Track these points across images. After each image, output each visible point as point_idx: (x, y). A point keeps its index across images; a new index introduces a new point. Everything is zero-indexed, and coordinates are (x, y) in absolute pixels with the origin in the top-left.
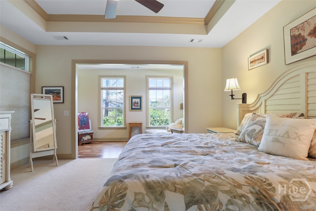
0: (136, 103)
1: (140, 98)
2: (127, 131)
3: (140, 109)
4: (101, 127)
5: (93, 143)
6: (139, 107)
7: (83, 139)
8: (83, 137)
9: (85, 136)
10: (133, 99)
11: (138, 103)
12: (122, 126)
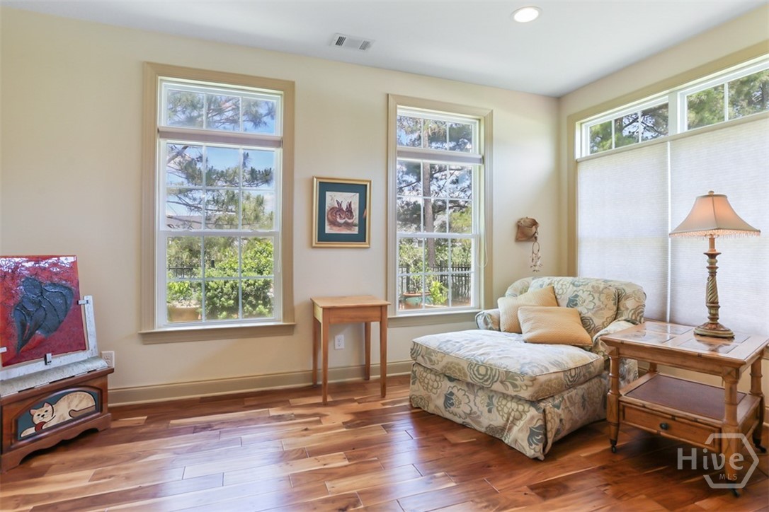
0: (340, 209)
1: (361, 189)
2: (303, 337)
3: (361, 237)
4: (157, 330)
5: (107, 430)
6: (356, 231)
7: (37, 420)
8: (35, 413)
9: (53, 402)
10: (328, 194)
11: (349, 210)
12: (274, 318)
